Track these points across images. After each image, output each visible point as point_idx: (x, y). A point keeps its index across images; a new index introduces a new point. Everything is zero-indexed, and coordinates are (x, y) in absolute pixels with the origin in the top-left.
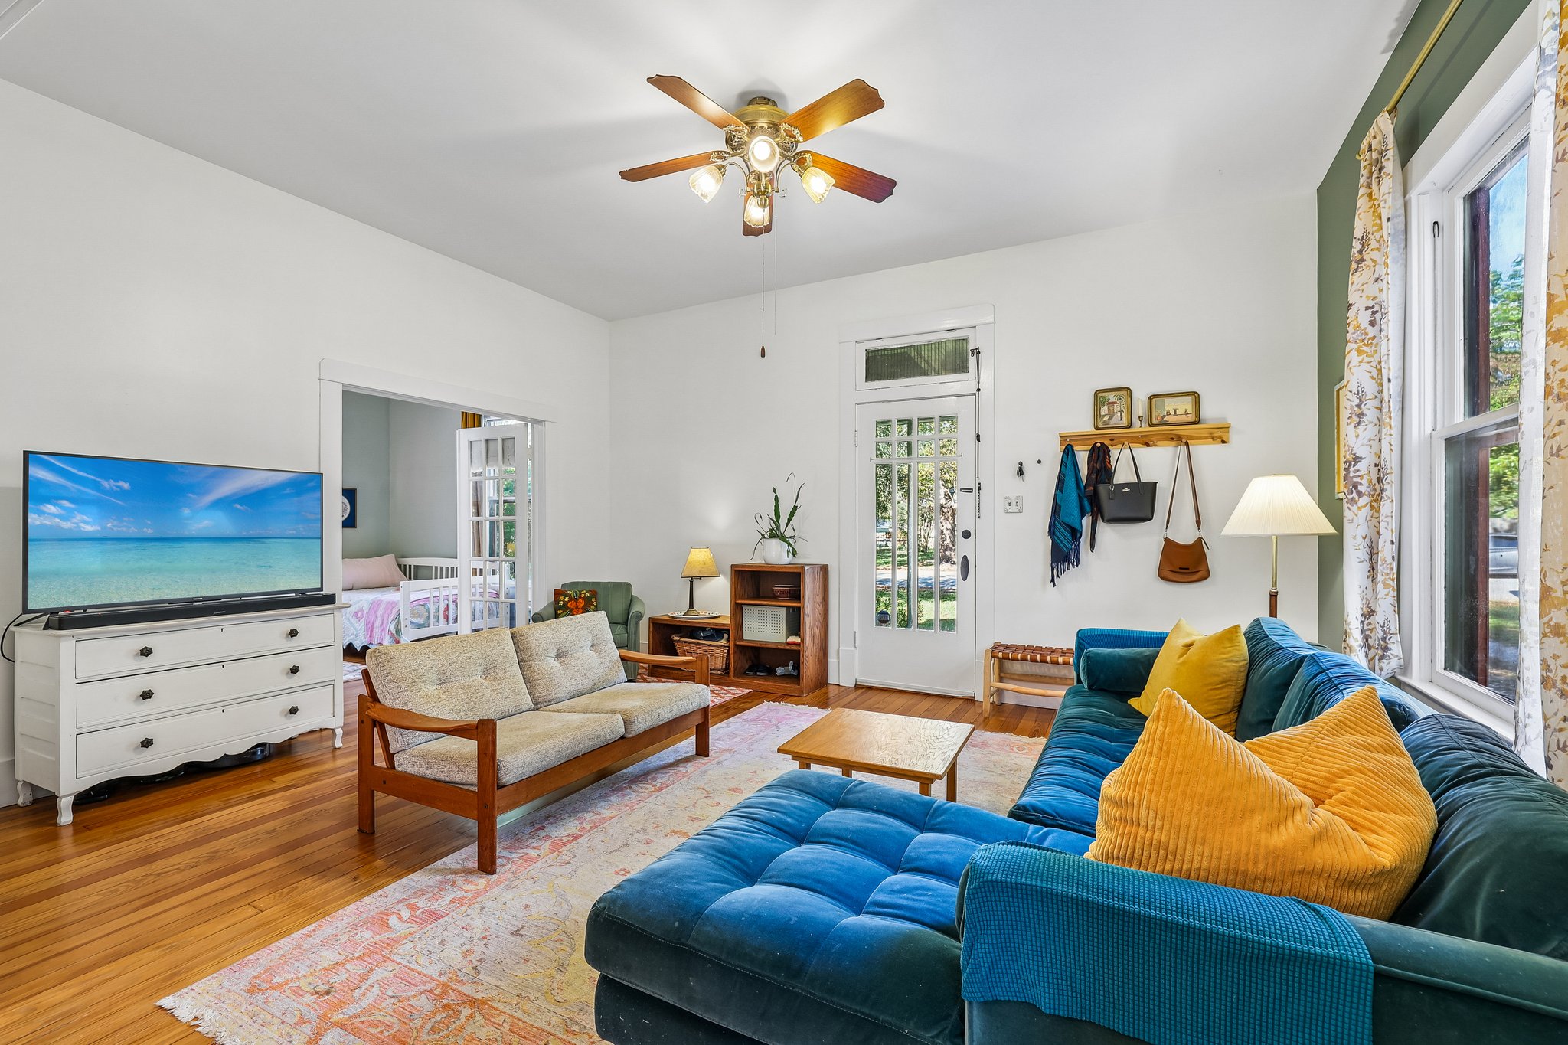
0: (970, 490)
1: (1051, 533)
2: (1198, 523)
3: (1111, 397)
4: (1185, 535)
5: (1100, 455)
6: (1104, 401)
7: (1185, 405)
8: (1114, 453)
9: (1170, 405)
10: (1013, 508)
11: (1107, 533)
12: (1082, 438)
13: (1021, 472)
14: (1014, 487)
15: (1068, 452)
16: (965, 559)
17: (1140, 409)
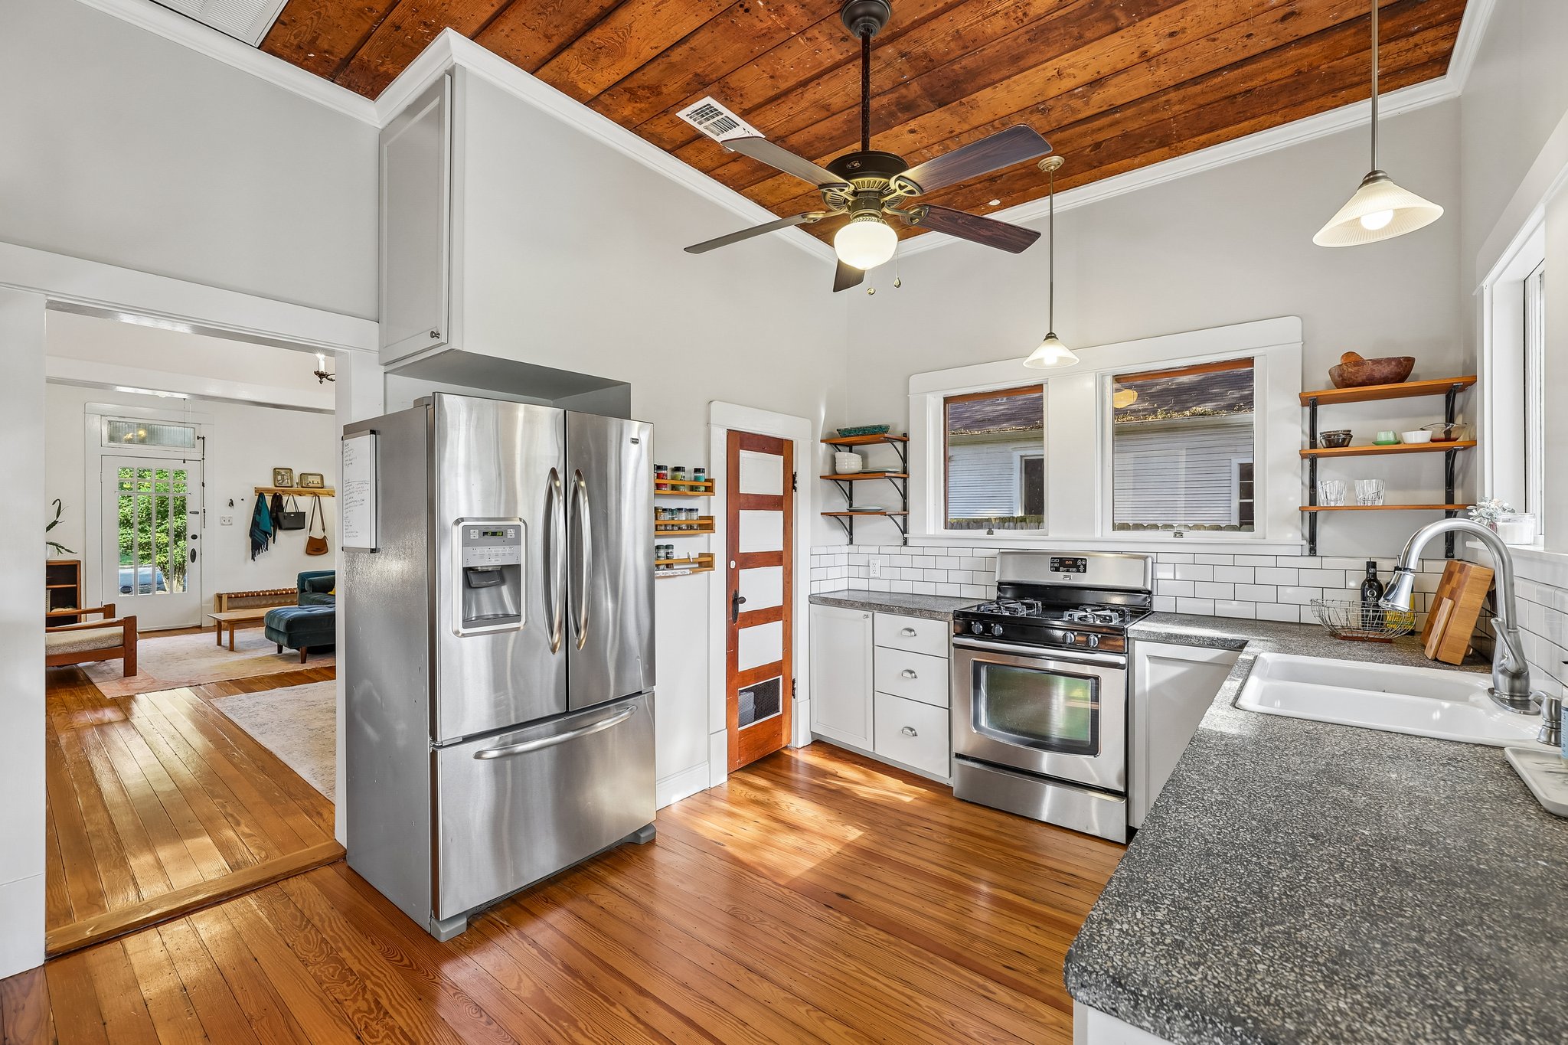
0: (197, 513)
1: (252, 534)
2: (324, 530)
3: (283, 472)
4: (318, 534)
5: (277, 499)
6: (279, 473)
7: (317, 480)
8: (285, 498)
9: (310, 479)
10: (227, 523)
11: (281, 535)
12: (268, 490)
13: (231, 504)
14: (229, 512)
15: (261, 496)
16: (193, 551)
17: (296, 479)
